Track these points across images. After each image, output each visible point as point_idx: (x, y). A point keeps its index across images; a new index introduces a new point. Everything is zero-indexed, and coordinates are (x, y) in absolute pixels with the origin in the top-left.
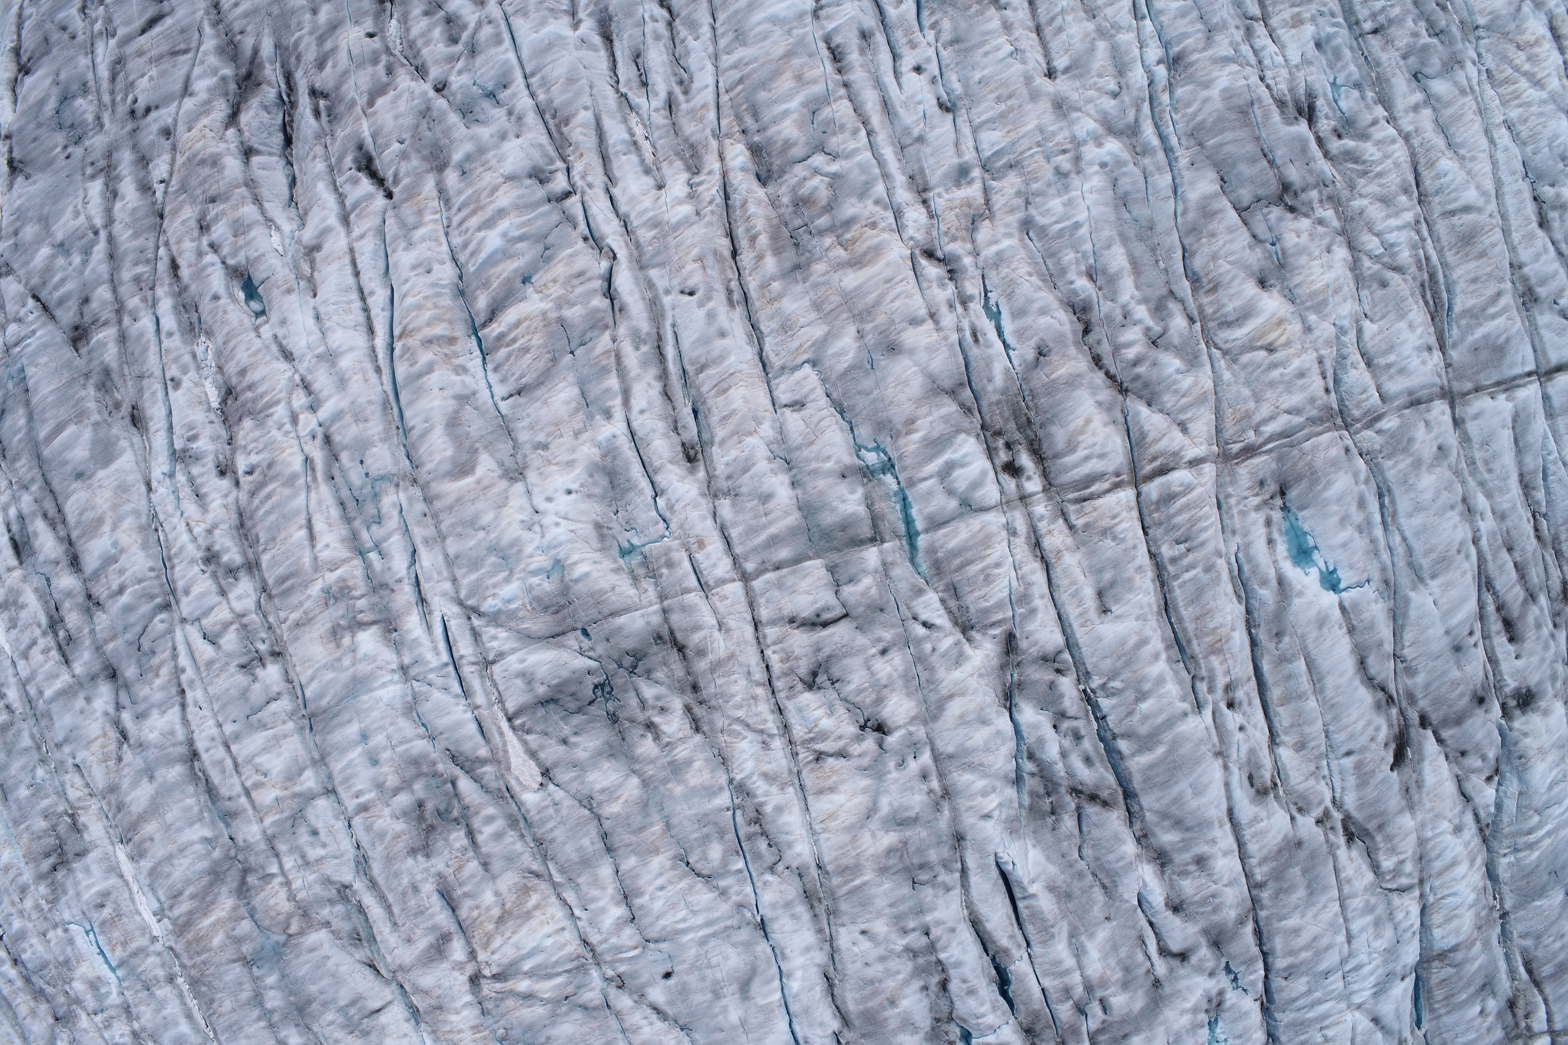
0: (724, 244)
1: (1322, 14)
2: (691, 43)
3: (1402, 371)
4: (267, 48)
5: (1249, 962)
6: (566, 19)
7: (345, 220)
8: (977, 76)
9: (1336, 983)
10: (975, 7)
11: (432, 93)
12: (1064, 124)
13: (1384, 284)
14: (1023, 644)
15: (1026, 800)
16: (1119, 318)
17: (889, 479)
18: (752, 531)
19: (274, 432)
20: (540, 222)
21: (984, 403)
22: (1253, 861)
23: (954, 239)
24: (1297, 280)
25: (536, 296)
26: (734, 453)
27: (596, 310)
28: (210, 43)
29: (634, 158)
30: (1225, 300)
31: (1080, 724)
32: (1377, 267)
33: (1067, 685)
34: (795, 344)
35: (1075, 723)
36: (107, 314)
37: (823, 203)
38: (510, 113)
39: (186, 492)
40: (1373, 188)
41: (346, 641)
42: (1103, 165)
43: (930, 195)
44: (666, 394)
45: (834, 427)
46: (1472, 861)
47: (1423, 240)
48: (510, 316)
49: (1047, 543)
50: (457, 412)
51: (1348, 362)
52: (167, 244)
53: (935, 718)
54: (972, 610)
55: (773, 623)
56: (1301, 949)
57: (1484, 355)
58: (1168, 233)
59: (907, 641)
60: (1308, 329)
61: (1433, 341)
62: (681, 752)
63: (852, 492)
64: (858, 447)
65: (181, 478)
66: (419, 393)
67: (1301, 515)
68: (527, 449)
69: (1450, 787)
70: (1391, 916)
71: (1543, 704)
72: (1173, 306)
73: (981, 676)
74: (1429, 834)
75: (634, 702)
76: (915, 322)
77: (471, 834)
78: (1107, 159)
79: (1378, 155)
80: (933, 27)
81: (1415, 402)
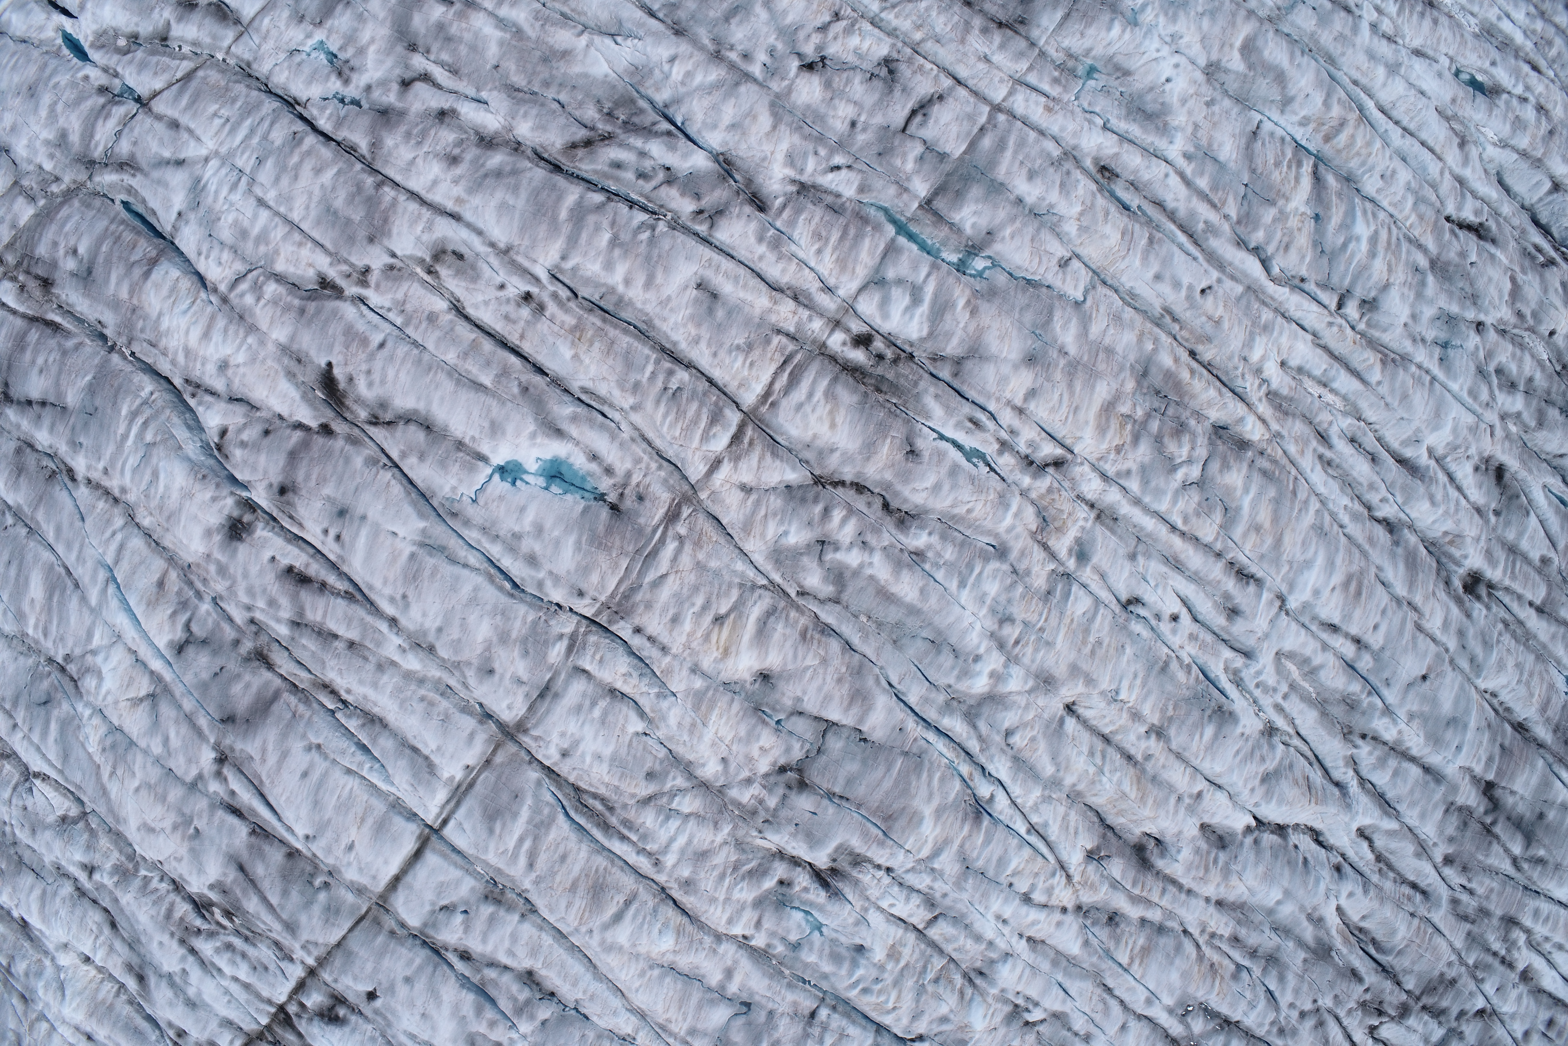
0: (1208, 353)
1: (877, 980)
2: (1345, 501)
3: (579, 709)
5: (340, 123)
6: (1440, 451)
8: (1129, 651)
9: (245, 161)
10: (1170, 712)
11: (1482, 318)
12: (1034, 667)
13: (652, 776)
14: (748, 209)
15: (642, 104)
16: (868, 538)
17: (954, 258)
18: (1021, 145)
20: (1342, 268)
21: (926, 376)
22: (402, 198)
23: (1050, 490)
24: (736, 706)
25: (1302, 209)
26: (1080, 191)
27: (1255, 229)
29: (1317, 372)
30: (788, 631)
31: (648, 186)
32: (668, 785)
33: (686, 206)
34: (1102, 309)
35: (653, 183)
37: (1166, 440)
38: (1423, 340)
40: (719, 859)
42: (977, 658)
43: (1093, 515)
44: (1159, 204)
45: (1026, 264)
46: (187, 352)
48: (1306, 182)
49: (791, 304)
50: (1284, 88)
51: (635, 674)
53: (773, 105)
54: (810, 206)
55: (951, 89)
56: (301, 161)
57: (505, 797)
58: (878, 651)
59: (841, 145)
60: (695, 670)
61: (565, 768)
63: (974, 225)
64: (995, 264)
66: (1319, 83)
67: (583, 504)
68: (1218, 95)
69: (259, 393)
70: (234, 250)
71: (217, 538)
72: (828, 590)
73: (764, 159)
74: (250, 340)
76: (1032, 394)
78: (978, 667)
79: (737, 895)
80: (1189, 666)
81: (546, 692)
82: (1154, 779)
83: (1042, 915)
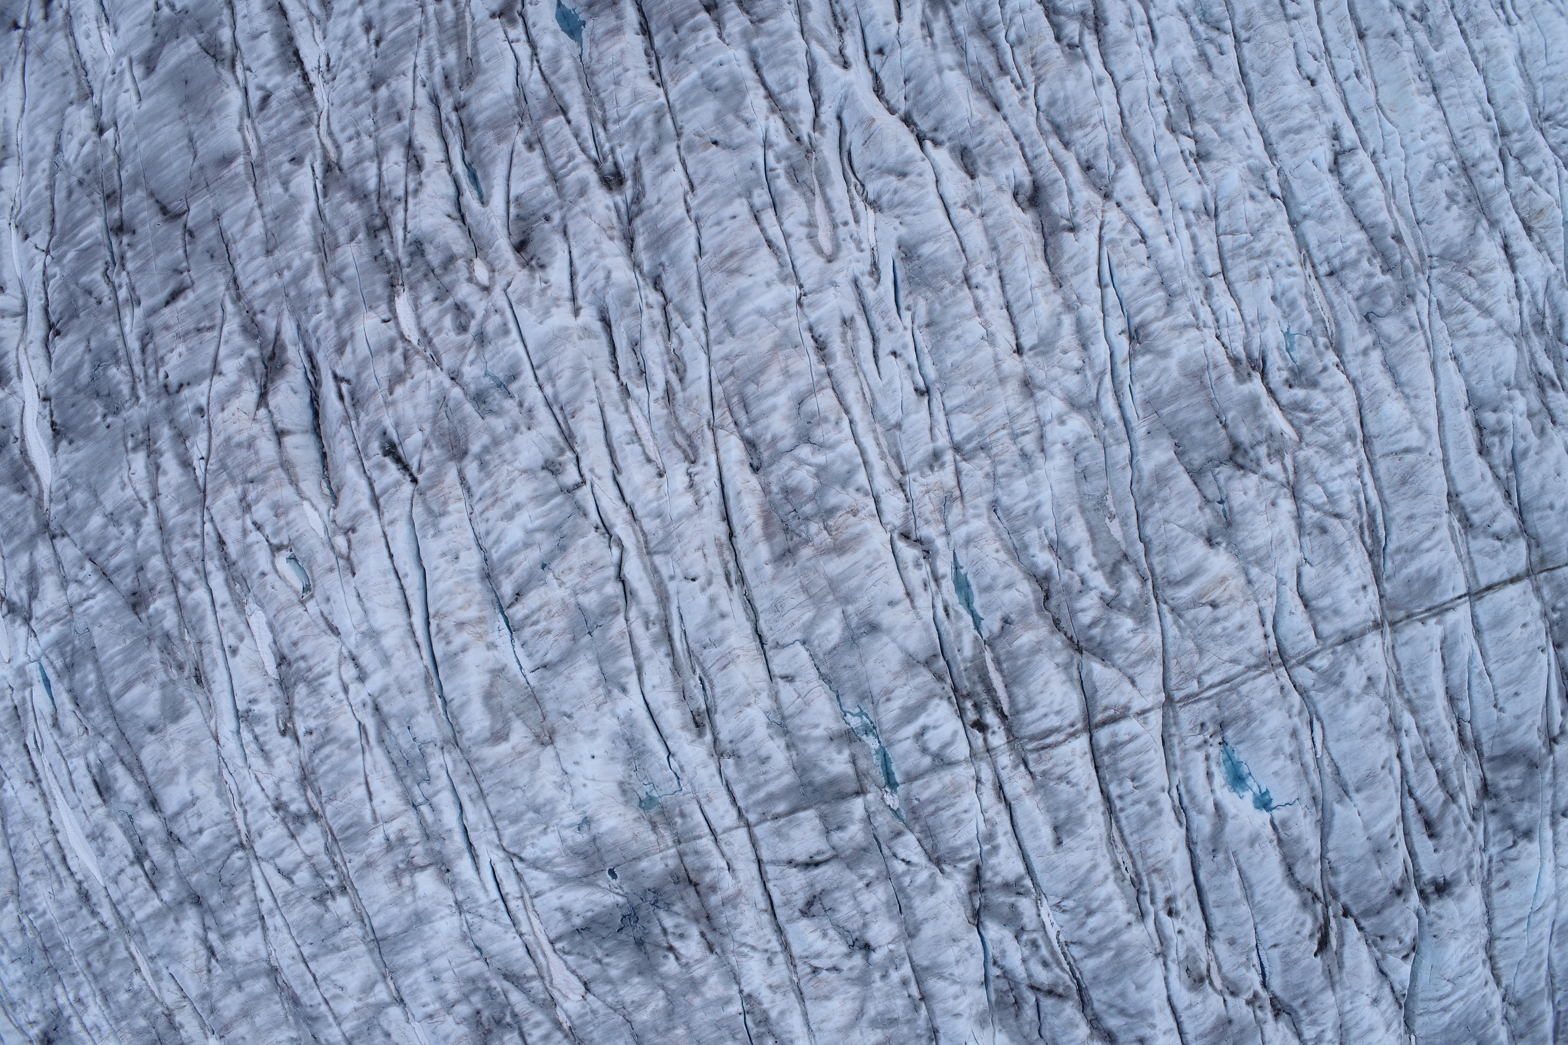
0: (721, 528)
1: (1278, 266)
2: (684, 331)
3: (1336, 614)
4: (289, 331)
6: (568, 307)
7: (375, 501)
8: (950, 360)
10: (949, 288)
11: (447, 383)
12: (1030, 404)
13: (1324, 530)
14: (988, 875)
15: (993, 997)
16: (1077, 585)
17: (870, 740)
18: (753, 788)
19: (327, 701)
20: (555, 513)
21: (956, 670)
22: (1190, 1036)
23: (928, 522)
24: (1242, 536)
25: (554, 583)
26: (733, 723)
27: (610, 596)
28: (232, 325)
29: (635, 449)
30: (1174, 561)
31: (1039, 936)
32: (1317, 516)
33: (1026, 905)
34: (784, 625)
35: (1034, 936)
36: (163, 584)
37: (809, 493)
38: (521, 405)
39: (252, 748)
40: (1319, 437)
41: (406, 881)
42: (1065, 444)
43: (907, 479)
44: (676, 670)
45: (823, 697)
47: (1364, 485)
48: (532, 599)
49: (1009, 788)
50: (492, 685)
51: (1288, 608)
52: (212, 520)
53: (913, 937)
54: (945, 847)
55: (773, 862)
57: (1416, 587)
58: (1124, 500)
59: (888, 875)
60: (1250, 582)
61: (1369, 578)
62: (698, 972)
63: (840, 753)
64: (844, 714)
65: (247, 736)
66: (455, 669)
67: (1237, 748)
68: (554, 717)
69: (1368, 967)
71: (1457, 890)
72: (1127, 569)
73: (953, 901)
74: (1348, 1008)
75: (657, 930)
76: (893, 603)
77: (522, 1035)
78: (1068, 437)
79: (1325, 403)
80: (909, 309)
81: (1347, 639)
82: (995, 248)
83: (1140, 217)
